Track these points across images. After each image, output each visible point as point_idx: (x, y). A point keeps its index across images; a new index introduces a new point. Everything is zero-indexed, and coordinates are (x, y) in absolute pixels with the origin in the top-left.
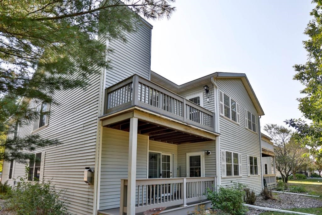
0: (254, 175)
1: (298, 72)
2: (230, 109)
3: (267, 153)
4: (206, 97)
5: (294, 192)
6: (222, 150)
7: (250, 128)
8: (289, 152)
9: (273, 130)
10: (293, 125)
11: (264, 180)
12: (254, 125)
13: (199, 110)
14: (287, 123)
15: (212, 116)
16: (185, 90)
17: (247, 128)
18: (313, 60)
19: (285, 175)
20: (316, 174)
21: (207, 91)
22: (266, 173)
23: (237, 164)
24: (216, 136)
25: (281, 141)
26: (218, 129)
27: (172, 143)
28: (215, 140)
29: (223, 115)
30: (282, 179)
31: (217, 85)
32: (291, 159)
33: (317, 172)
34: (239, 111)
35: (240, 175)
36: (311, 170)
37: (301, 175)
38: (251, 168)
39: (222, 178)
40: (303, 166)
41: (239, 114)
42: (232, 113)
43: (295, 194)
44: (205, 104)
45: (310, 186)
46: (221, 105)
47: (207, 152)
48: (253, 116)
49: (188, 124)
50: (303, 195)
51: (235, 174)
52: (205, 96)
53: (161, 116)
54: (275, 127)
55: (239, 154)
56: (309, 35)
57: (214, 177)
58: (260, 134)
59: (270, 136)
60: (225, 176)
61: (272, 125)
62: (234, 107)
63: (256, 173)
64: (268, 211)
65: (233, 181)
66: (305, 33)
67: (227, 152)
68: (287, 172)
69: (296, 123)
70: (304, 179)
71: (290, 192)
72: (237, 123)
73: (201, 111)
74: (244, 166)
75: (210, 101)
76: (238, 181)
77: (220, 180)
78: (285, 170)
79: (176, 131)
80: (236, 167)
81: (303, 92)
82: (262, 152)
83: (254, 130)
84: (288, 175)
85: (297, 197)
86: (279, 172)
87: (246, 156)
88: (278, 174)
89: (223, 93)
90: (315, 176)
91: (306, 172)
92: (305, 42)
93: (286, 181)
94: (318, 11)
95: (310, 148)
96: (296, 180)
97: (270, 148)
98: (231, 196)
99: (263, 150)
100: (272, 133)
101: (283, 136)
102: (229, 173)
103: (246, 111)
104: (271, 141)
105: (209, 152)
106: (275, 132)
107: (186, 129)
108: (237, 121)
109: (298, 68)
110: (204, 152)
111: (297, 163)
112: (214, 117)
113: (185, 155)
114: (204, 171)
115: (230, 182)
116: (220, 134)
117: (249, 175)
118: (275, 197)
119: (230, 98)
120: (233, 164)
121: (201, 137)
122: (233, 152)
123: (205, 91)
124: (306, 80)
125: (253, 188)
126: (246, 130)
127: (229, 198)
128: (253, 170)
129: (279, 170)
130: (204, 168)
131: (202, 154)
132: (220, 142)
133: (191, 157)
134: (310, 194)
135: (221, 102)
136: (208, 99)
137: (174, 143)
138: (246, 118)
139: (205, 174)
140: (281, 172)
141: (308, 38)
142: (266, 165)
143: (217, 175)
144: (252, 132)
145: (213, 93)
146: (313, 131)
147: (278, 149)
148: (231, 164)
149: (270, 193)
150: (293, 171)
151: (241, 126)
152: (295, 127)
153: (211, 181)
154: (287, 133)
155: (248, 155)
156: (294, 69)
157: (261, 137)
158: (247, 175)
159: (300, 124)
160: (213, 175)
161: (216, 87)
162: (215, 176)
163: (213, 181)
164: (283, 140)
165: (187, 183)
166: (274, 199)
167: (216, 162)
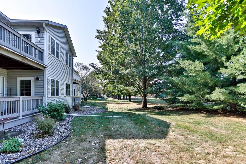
0: (68, 96)
1: (98, 34)
2: (55, 49)
3: (76, 82)
4: (37, 37)
5: (91, 106)
6: (49, 78)
7: (67, 64)
8: (89, 82)
9: (80, 67)
10: (93, 67)
11: (74, 99)
12: (70, 63)
13: (31, 45)
14: (90, 65)
15: (42, 52)
16: (17, 25)
17: (65, 64)
18: (107, 30)
19: (86, 97)
20: (102, 96)
21: (39, 32)
22: (74, 95)
23: (58, 88)
24: (45, 67)
25: (85, 75)
26: (46, 62)
27: (3, 68)
28: (44, 70)
29: (50, 53)
30: (84, 99)
31: (47, 30)
32: (90, 86)
33: (102, 95)
34: (61, 52)
35: (60, 96)
36: (99, 94)
37: (94, 97)
38: (67, 91)
39: (48, 97)
40: (96, 91)
41: (61, 53)
42: (56, 53)
43: (91, 107)
44: (36, 42)
45: (99, 103)
46: (49, 45)
47: (37, 78)
48: (70, 56)
49: (25, 56)
50: (95, 107)
51: (56, 95)
52: (36, 35)
53: (2, 46)
54: (81, 65)
55: (60, 81)
56: (106, 14)
57: (42, 97)
58: (73, 69)
59: (78, 71)
60: (50, 96)
61: (80, 64)
62: (57, 48)
63: (69, 94)
64: (78, 116)
65: (55, 100)
66: (104, 12)
67: (52, 80)
68: (87, 94)
69: (95, 66)
70: (96, 99)
71: (89, 106)
72: (59, 60)
73: (33, 46)
74: (62, 89)
75: (41, 40)
76: (59, 99)
77: (47, 98)
78: (86, 93)
79: (13, 60)
80: (57, 90)
81: (99, 47)
82: (73, 81)
83: (70, 66)
84: (87, 97)
85: (93, 108)
86: (82, 95)
87: (63, 83)
88: (82, 96)
89: (51, 36)
90: (101, 97)
91: (97, 95)
92: (104, 17)
93: (86, 100)
94: (112, 2)
95: (100, 81)
96: (91, 100)
97: (78, 79)
98: (56, 108)
99: (74, 80)
100: (79, 69)
101: (86, 72)
102: (52, 94)
103: (65, 52)
104: (78, 74)
105: (38, 78)
106: (82, 68)
107: (23, 60)
108: (59, 58)
109: (99, 32)
110: (34, 78)
111: (92, 89)
112: (43, 53)
113: (16, 79)
114: (34, 92)
115: (53, 100)
116: (48, 66)
117: (65, 95)
118: (80, 109)
119: (56, 41)
120: (55, 88)
121: (34, 67)
122: (55, 80)
123: (37, 32)
124: (102, 40)
125: (68, 104)
126: (64, 65)
127: (55, 109)
128: (68, 92)
129: (82, 93)
130: (34, 90)
131: (32, 79)
132: (47, 72)
133: (21, 81)
134: (99, 107)
135: (49, 43)
136: (39, 39)
137: (4, 68)
138: (65, 57)
139: (35, 94)
140: (83, 94)
141: (105, 15)
142: (74, 90)
143: (45, 95)
144: (68, 67)
145: (43, 35)
146: (103, 72)
147: (82, 80)
148: (54, 87)
149: (78, 107)
150: (90, 95)
151: (62, 62)
152: (94, 68)
153: (40, 99)
154: (88, 70)
155: (65, 82)
156: (96, 31)
157: (73, 71)
158: (64, 95)
159: (97, 67)
160: (41, 95)
161: (46, 31)
162: (43, 95)
163: (41, 99)
164: (86, 74)
165: (22, 100)
166: (80, 110)
167: (44, 86)
